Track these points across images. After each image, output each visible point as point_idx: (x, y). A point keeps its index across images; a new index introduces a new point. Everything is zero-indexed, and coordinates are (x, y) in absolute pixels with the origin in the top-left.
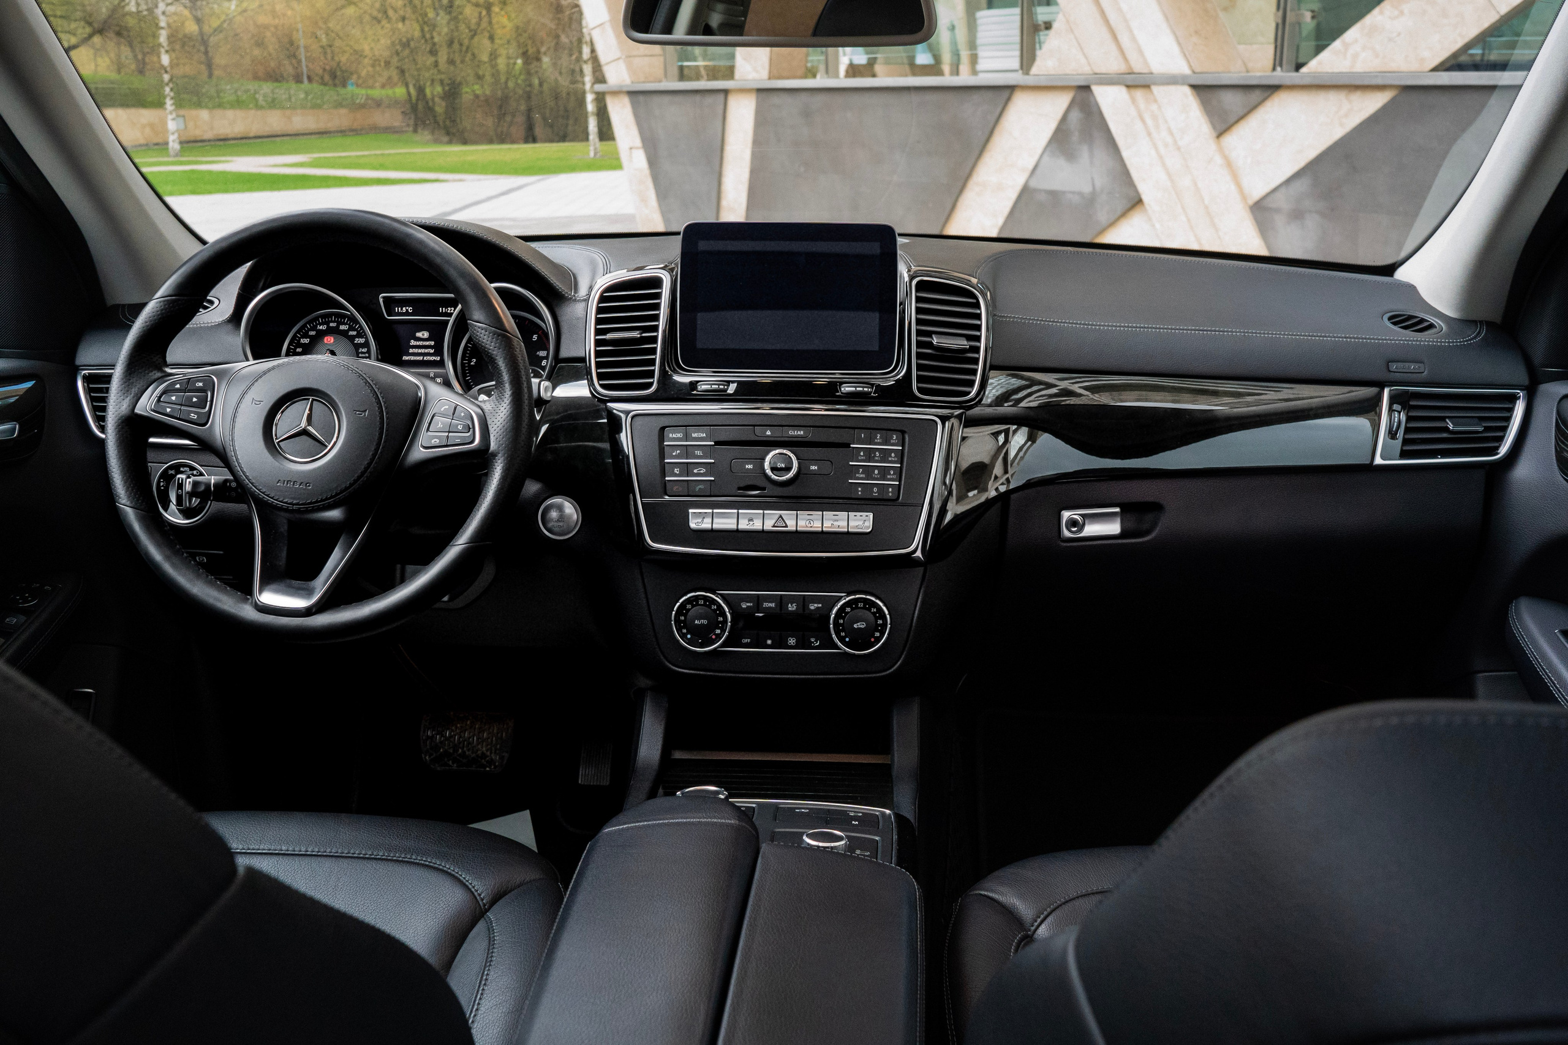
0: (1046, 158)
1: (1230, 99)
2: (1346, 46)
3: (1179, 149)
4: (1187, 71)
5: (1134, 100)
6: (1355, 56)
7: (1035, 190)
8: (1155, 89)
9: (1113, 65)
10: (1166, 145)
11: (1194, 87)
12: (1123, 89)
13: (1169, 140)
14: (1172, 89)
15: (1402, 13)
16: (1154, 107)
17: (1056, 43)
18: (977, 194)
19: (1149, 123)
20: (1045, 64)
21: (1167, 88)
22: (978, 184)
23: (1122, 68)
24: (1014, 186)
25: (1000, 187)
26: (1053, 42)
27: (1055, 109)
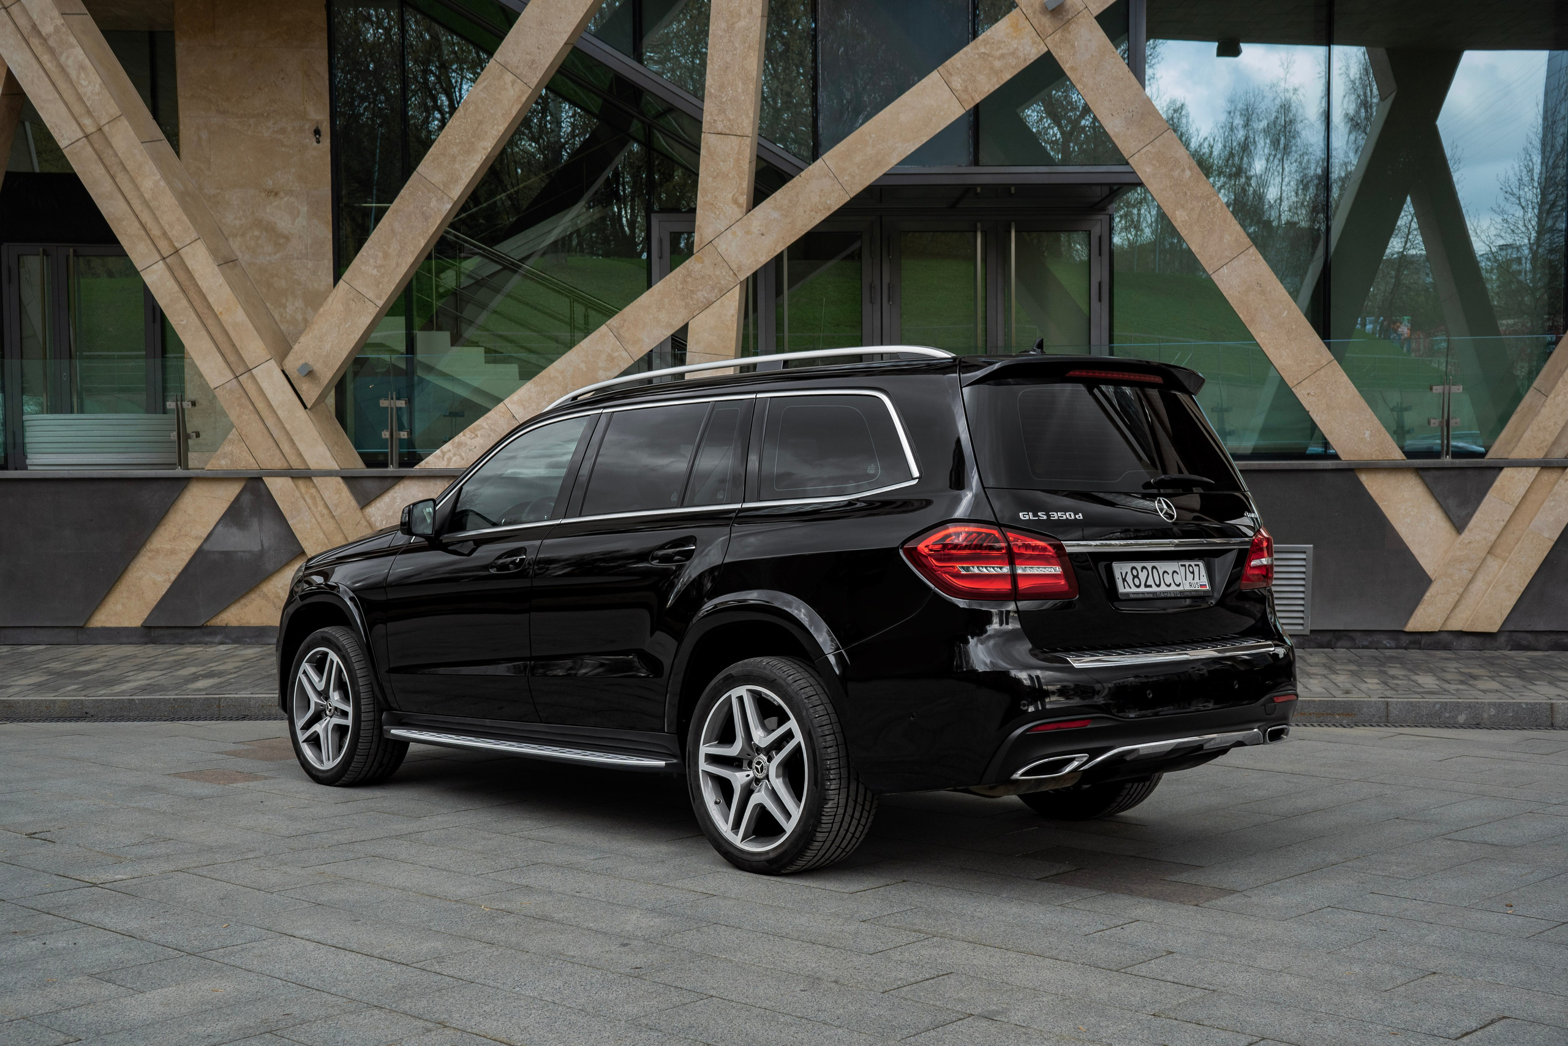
0: (220, 528)
1: (369, 485)
2: (444, 453)
3: (333, 517)
4: (337, 468)
5: (297, 487)
6: (450, 459)
7: (209, 552)
8: (315, 480)
9: (278, 464)
10: (322, 516)
11: (343, 478)
12: (290, 479)
13: (325, 512)
14: (329, 479)
15: (477, 436)
16: (313, 491)
17: (230, 448)
18: (150, 558)
19: (309, 501)
20: (219, 462)
21: (323, 478)
22: (151, 551)
23: (285, 466)
24: (187, 550)
25: (173, 552)
26: (227, 448)
27: (228, 493)
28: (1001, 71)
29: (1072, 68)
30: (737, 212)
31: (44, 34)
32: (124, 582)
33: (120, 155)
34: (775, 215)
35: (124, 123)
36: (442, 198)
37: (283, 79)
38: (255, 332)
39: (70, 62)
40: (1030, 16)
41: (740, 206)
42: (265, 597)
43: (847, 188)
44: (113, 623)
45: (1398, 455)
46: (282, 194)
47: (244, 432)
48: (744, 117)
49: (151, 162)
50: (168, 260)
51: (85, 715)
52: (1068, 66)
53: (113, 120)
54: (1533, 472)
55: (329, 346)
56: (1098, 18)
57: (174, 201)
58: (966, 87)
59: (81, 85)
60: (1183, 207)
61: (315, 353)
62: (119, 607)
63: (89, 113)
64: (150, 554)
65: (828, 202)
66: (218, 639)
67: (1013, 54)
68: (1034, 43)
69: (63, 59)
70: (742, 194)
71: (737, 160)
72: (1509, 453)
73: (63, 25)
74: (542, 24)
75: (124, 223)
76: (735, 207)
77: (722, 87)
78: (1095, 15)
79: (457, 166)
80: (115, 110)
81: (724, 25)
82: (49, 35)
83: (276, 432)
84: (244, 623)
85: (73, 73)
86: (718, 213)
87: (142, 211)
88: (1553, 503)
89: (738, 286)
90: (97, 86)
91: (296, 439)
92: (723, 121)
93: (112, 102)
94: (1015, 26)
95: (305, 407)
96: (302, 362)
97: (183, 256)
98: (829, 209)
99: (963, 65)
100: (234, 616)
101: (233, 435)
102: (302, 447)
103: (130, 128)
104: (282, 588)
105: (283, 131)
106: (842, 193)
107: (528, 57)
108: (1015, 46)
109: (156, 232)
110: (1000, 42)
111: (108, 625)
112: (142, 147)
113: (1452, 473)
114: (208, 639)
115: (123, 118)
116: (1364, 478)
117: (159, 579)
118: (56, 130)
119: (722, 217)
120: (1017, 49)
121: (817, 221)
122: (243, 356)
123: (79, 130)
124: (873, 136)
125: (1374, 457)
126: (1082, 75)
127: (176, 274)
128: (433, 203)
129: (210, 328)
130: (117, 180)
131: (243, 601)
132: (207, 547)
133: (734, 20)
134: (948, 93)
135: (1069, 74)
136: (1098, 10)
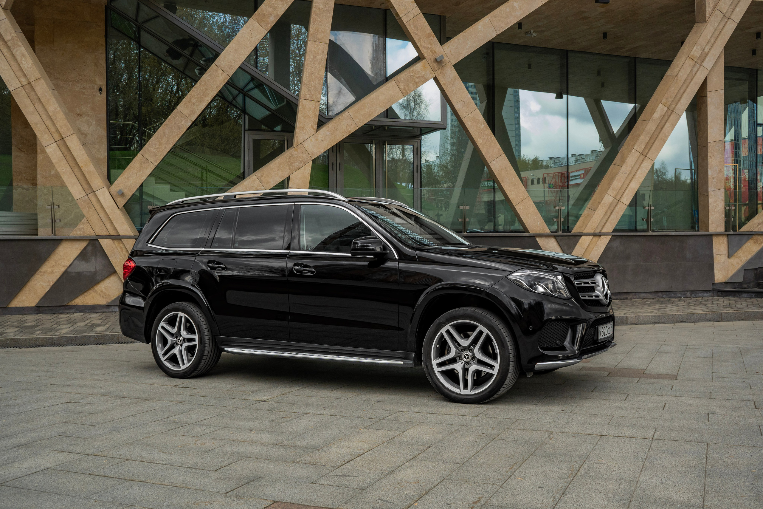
0: (76, 261)
4: (133, 235)
5: (114, 243)
7: (70, 272)
9: (105, 233)
12: (110, 240)
14: (129, 240)
16: (121, 245)
17: (82, 226)
18: (41, 275)
19: (119, 249)
20: (77, 232)
21: (127, 239)
22: (41, 272)
23: (108, 234)
24: (59, 272)
25: (52, 272)
26: (81, 226)
27: (80, 246)
28: (418, 83)
29: (444, 84)
30: (313, 131)
31: (6, 40)
32: (27, 286)
33: (39, 95)
34: (328, 133)
35: (42, 81)
36: (187, 120)
37: (85, 66)
38: (98, 175)
39: (18, 53)
40: (430, 63)
41: (314, 129)
42: (96, 292)
43: (358, 124)
44: (21, 305)
45: (548, 231)
46: (84, 116)
47: (89, 219)
48: (318, 94)
49: (54, 99)
50: (57, 142)
51: (53, 344)
53: (37, 80)
54: (591, 237)
55: (132, 181)
56: (454, 66)
57: (63, 116)
58: (405, 88)
59: (22, 63)
61: (125, 185)
62: (24, 298)
63: (25, 75)
64: (40, 274)
65: (350, 129)
66: (73, 311)
67: (423, 76)
68: (431, 73)
69: (14, 52)
70: (315, 124)
71: (314, 111)
72: (583, 231)
73: (16, 36)
74: (236, 51)
75: (38, 125)
76: (312, 129)
77: (309, 81)
79: (195, 107)
80: (38, 75)
81: (312, 57)
82: (9, 41)
83: (104, 219)
84: (85, 303)
85: (19, 58)
86: (304, 132)
87: (47, 120)
88: (596, 248)
89: (312, 161)
90: (30, 64)
91: (114, 222)
92: (309, 95)
93: (37, 72)
94: (424, 66)
95: (119, 209)
96: (118, 189)
97: (66, 141)
98: (350, 132)
99: (404, 79)
100: (80, 301)
101: (84, 220)
102: (116, 226)
103: (45, 84)
104: (104, 288)
105: (85, 88)
106: (355, 126)
107: (229, 64)
108: (424, 74)
109: (53, 130)
110: (418, 72)
111: (18, 306)
112: (50, 92)
113: (566, 237)
114: (68, 311)
115: (41, 79)
116: (538, 239)
117: (45, 285)
118: (8, 83)
119: (306, 133)
121: (345, 137)
122: (92, 185)
123: (19, 83)
124: (369, 104)
125: (540, 232)
126: (447, 87)
127: (61, 149)
128: (183, 122)
129: (75, 173)
130: (36, 106)
131: (85, 294)
132: (69, 270)
133: (316, 55)
134: (398, 90)
135: (443, 86)
136: (454, 62)
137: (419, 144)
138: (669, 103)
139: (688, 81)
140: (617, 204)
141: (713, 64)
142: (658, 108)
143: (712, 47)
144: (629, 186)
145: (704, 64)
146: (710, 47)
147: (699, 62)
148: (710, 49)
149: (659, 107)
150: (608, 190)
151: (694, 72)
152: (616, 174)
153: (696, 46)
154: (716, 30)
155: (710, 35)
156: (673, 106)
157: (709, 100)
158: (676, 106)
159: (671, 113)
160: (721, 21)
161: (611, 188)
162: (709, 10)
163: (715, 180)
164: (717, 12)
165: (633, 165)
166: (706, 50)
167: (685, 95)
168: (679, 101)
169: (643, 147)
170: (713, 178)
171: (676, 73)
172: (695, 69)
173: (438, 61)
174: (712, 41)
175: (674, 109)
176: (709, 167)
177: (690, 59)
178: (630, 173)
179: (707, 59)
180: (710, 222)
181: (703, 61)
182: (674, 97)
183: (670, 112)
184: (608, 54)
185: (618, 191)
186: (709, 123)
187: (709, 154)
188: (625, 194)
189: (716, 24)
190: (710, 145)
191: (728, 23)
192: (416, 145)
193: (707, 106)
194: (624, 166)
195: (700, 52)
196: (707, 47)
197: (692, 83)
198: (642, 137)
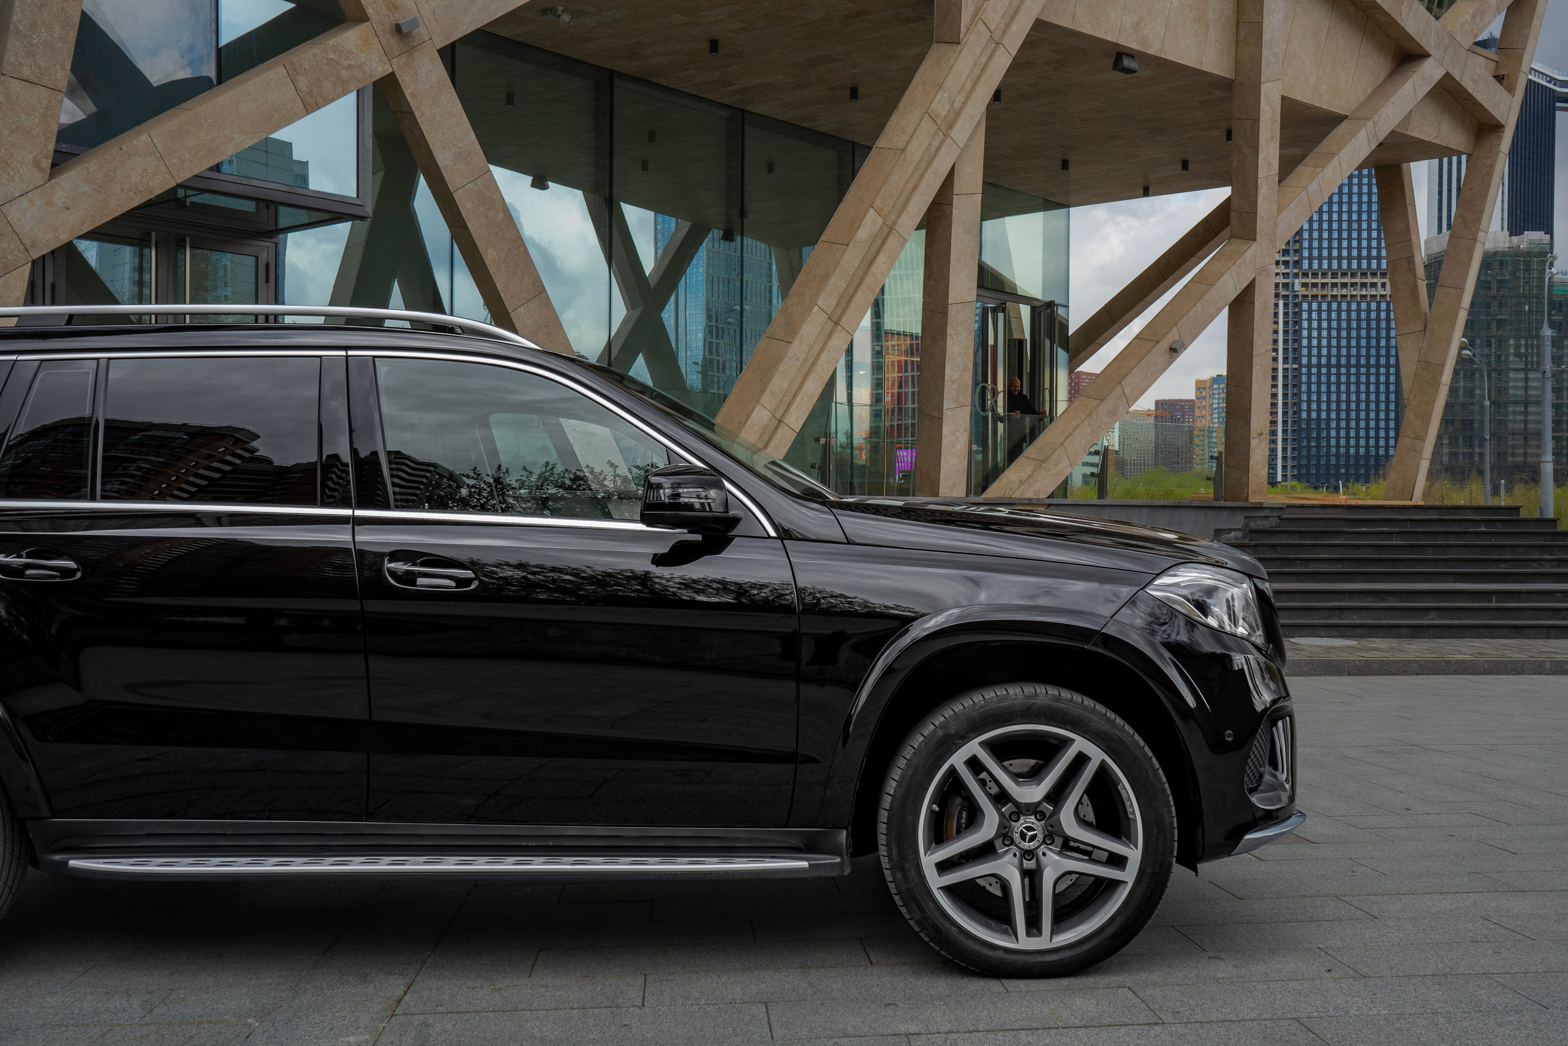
28: (347, 82)
29: (413, 95)
30: (37, 177)
34: (86, 188)
40: (380, 33)
41: (41, 170)
43: (175, 173)
48: (58, 67)
52: (409, 91)
56: (438, 51)
58: (311, 90)
60: (494, 246)
65: (151, 184)
67: (360, 67)
68: (381, 61)
70: (46, 157)
71: (44, 117)
76: (35, 170)
77: (32, 25)
78: (438, 47)
86: (12, 174)
89: (30, 265)
92: (30, 66)
94: (365, 40)
98: (151, 192)
99: (311, 67)
106: (168, 177)
108: (363, 59)
110: (348, 52)
119: (17, 179)
120: (364, 63)
121: (135, 204)
124: (209, 121)
126: (421, 104)
134: (292, 93)
135: (409, 99)
136: (442, 42)
137: (272, 255)
138: (887, 210)
139: (923, 166)
140: (776, 428)
141: (968, 136)
142: (866, 218)
143: (968, 98)
144: (803, 390)
145: (955, 133)
146: (963, 100)
147: (943, 127)
148: (964, 104)
149: (868, 215)
150: (761, 396)
151: (933, 149)
152: (779, 360)
153: (941, 92)
154: (976, 64)
155: (967, 72)
156: (893, 217)
157: (955, 212)
158: (898, 217)
159: (889, 233)
160: (985, 48)
161: (767, 392)
162: (965, 18)
163: (955, 386)
164: (980, 26)
165: (812, 342)
166: (957, 105)
167: (916, 196)
168: (904, 208)
169: (834, 303)
170: (953, 382)
171: (901, 146)
172: (936, 143)
173: (405, 30)
174: (968, 87)
175: (895, 223)
176: (947, 358)
177: (930, 119)
178: (805, 360)
179: (958, 124)
180: (942, 476)
181: (951, 127)
182: (896, 198)
183: (886, 229)
184: (694, 93)
185: (780, 398)
186: (952, 262)
187: (950, 330)
188: (795, 405)
189: (978, 51)
190: (952, 310)
191: (998, 53)
192: (264, 257)
193: (950, 226)
194: (796, 343)
195: (948, 106)
196: (959, 98)
197: (929, 171)
198: (833, 280)
